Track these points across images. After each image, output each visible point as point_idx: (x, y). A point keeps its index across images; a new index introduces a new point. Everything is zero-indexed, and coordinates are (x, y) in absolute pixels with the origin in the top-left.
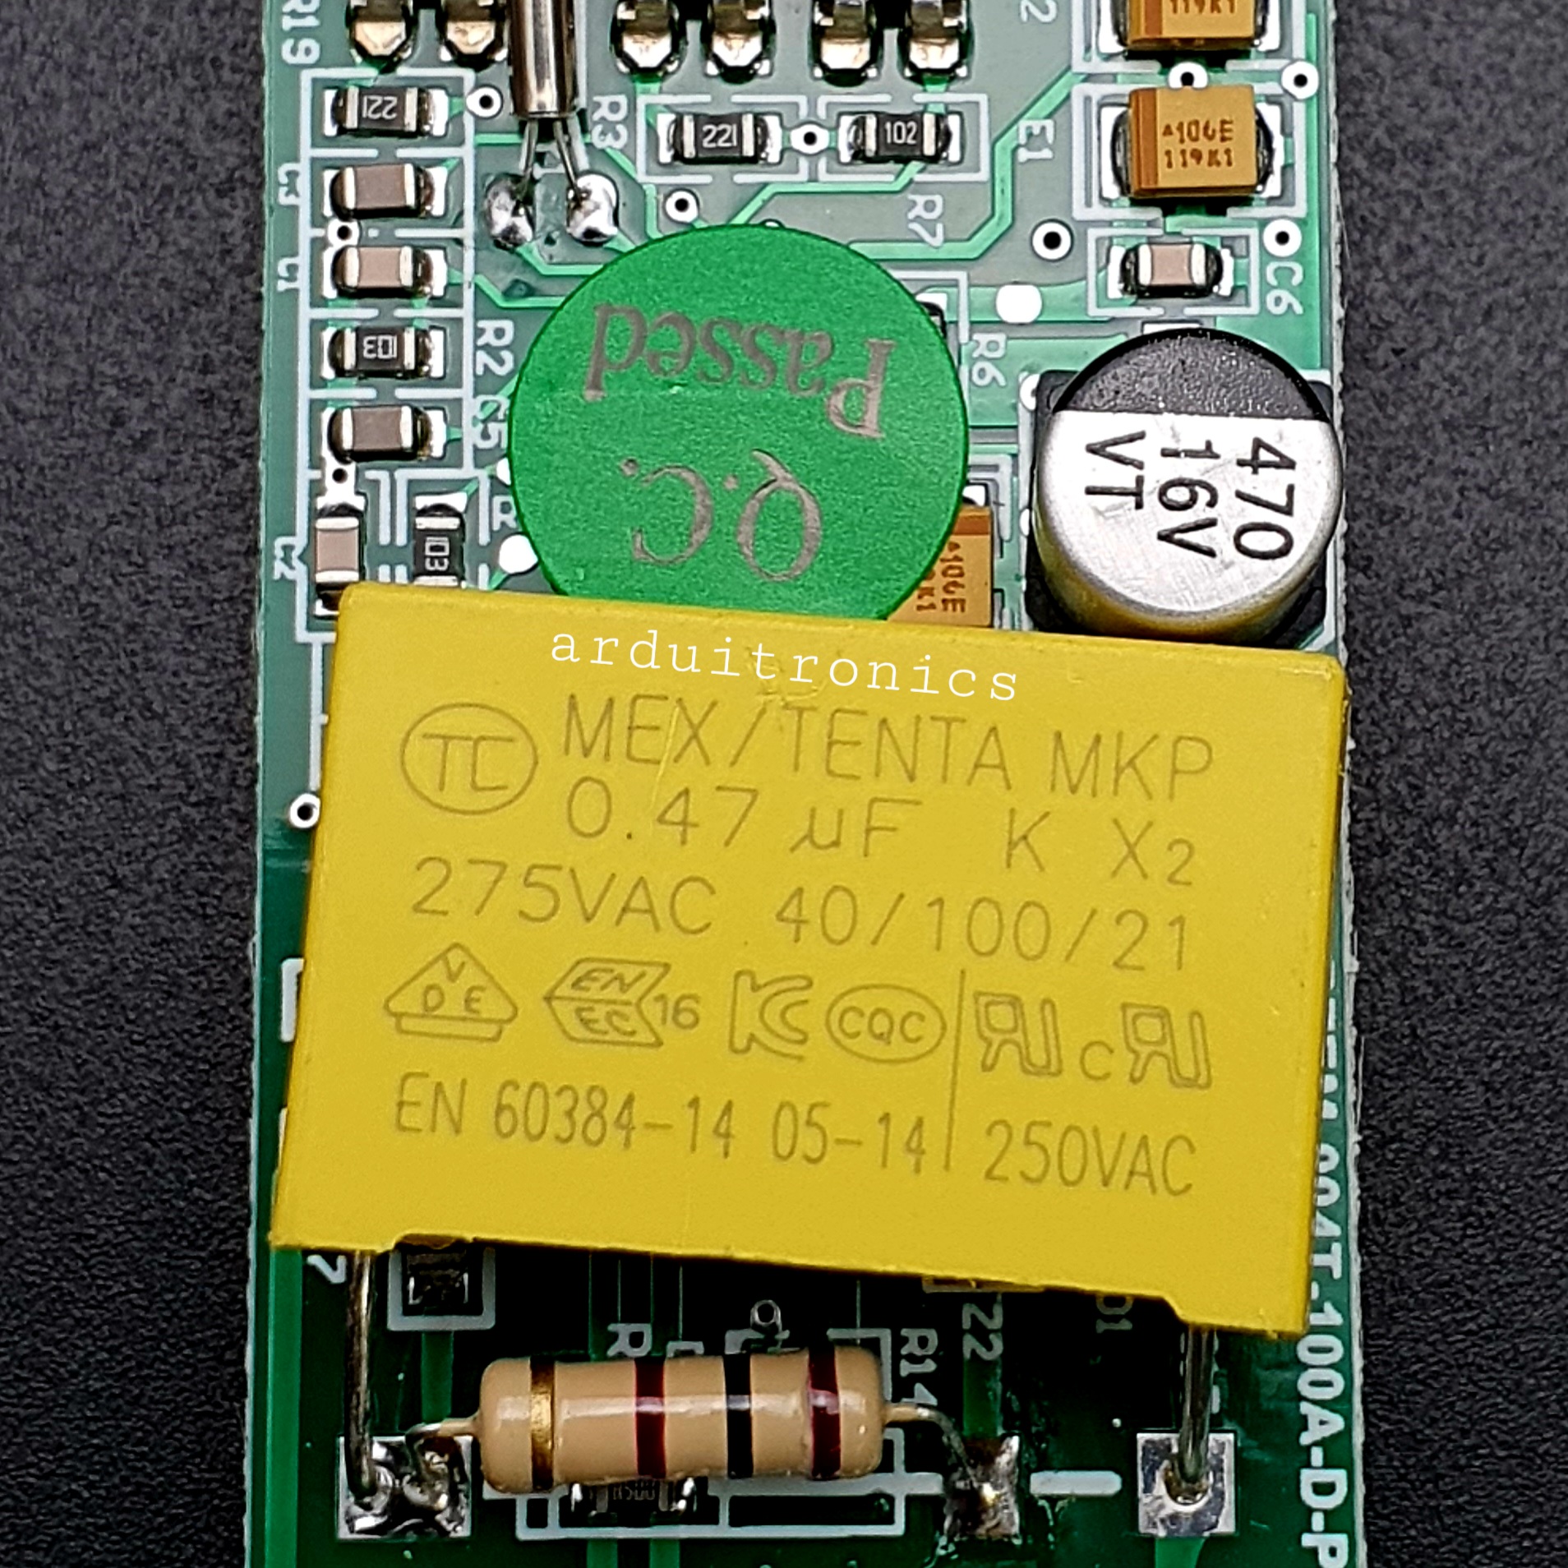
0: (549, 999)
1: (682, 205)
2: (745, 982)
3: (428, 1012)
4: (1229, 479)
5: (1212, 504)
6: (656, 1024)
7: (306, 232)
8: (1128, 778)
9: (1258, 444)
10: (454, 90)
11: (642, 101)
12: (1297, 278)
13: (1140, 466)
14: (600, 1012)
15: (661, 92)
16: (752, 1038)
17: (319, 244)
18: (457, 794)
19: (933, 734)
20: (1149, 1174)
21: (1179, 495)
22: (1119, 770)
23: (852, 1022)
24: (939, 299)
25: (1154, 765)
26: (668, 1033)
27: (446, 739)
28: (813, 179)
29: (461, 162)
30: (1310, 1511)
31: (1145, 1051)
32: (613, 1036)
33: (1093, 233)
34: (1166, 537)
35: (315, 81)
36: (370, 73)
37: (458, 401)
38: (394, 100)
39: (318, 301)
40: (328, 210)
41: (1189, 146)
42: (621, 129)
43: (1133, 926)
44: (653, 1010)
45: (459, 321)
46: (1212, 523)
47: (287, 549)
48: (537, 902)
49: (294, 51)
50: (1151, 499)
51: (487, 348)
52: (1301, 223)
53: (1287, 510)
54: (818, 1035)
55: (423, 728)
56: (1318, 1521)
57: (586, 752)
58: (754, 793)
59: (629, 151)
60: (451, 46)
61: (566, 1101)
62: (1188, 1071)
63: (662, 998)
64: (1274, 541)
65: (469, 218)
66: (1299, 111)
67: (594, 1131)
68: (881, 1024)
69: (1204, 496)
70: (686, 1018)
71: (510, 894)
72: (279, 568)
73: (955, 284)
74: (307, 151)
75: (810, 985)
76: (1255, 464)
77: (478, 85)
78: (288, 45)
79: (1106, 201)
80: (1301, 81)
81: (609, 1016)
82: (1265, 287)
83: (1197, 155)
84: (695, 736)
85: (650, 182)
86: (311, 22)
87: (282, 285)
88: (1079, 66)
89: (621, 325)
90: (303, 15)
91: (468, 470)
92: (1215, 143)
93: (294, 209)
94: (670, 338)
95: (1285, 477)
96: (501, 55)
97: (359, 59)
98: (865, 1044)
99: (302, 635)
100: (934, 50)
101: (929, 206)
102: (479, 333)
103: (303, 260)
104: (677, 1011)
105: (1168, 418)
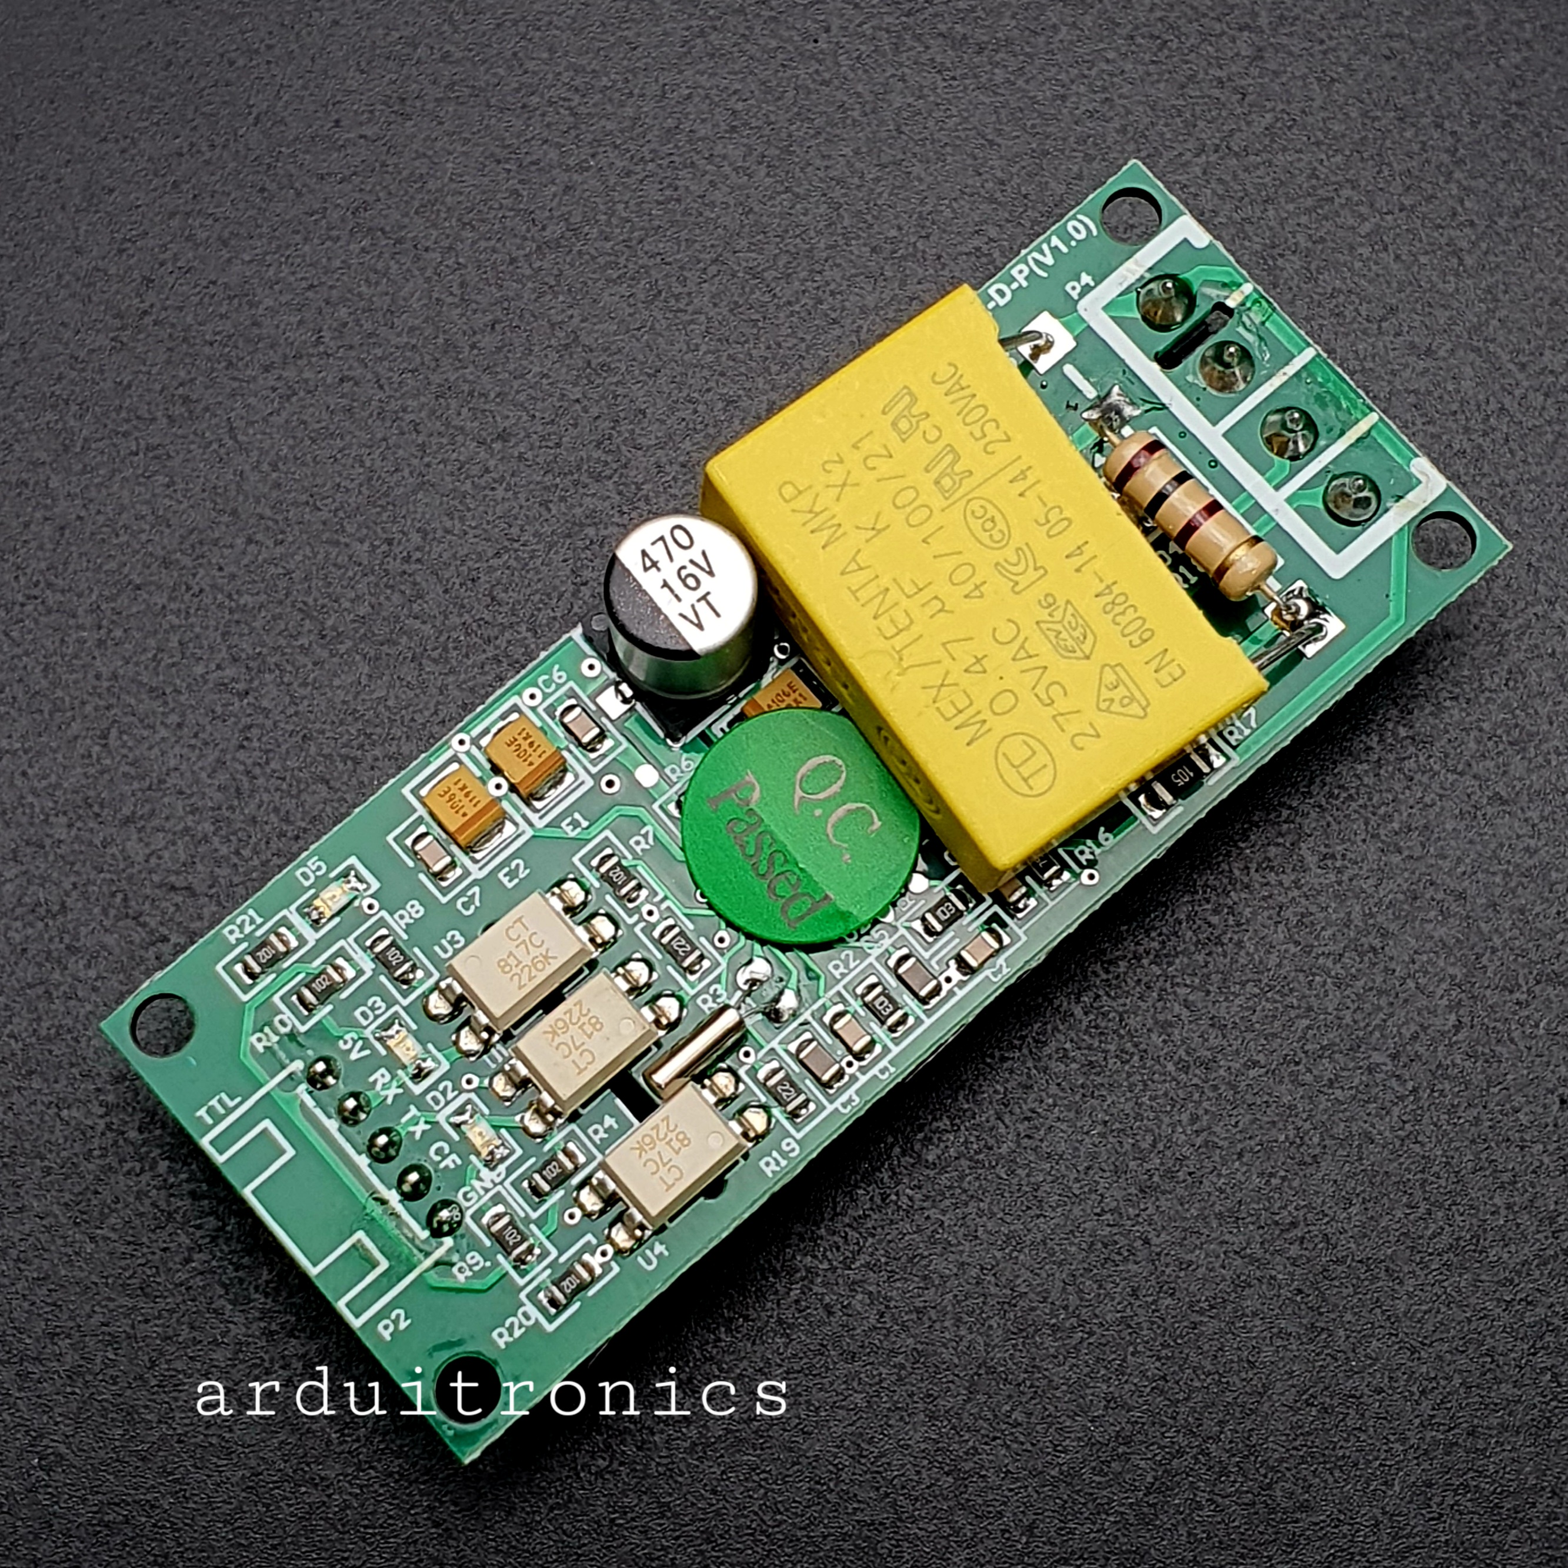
0: (1088, 658)
1: (721, 940)
2: (1017, 589)
4: (669, 571)
5: (684, 567)
6: (1061, 610)
7: (863, 1079)
8: (817, 509)
9: (646, 569)
10: (753, 1072)
11: (692, 992)
12: (546, 677)
13: (693, 606)
14: (1076, 634)
15: (681, 989)
16: (1036, 569)
17: (863, 1070)
18: (1043, 758)
19: (863, 595)
20: (958, 382)
21: (691, 582)
22: (817, 514)
23: (997, 536)
24: (672, 808)
25: (804, 502)
26: (1061, 602)
27: (1025, 780)
28: (666, 898)
29: (780, 1043)
30: (1013, 291)
31: (914, 420)
32: (1081, 621)
33: (594, 770)
34: (711, 573)
35: (798, 1131)
36: (776, 1112)
37: (877, 959)
38: (779, 1088)
39: (886, 1050)
40: (846, 1078)
41: (530, 751)
42: (711, 991)
43: (870, 463)
44: (1058, 615)
45: (845, 987)
46: (692, 562)
47: (995, 974)
48: (1055, 690)
49: (793, 1150)
50: (702, 591)
51: (847, 966)
52: (520, 694)
53: (662, 538)
54: (1013, 544)
55: (1029, 793)
56: (1015, 286)
57: (984, 721)
58: (944, 644)
59: (717, 980)
60: (736, 1088)
61: (1118, 619)
62: (907, 399)
63: (1050, 615)
64: (678, 534)
65: (801, 1020)
66: (475, 733)
67: (1122, 599)
68: (989, 525)
69: (684, 573)
70: (1050, 600)
71: (1062, 705)
72: (1005, 971)
73: (661, 807)
74: (830, 1108)
75: (997, 564)
76: (654, 564)
77: (743, 1064)
78: (792, 1155)
79: (576, 776)
80: (462, 742)
81: (1074, 629)
82: (559, 686)
83: (531, 744)
84: (942, 685)
85: (724, 962)
86: (775, 1154)
87: (892, 1070)
88: (530, 832)
89: (793, 913)
90: (775, 1159)
91: (902, 931)
92: (520, 741)
93: (857, 1092)
94: (783, 889)
95: (650, 551)
96: (723, 1065)
97: (773, 1121)
98: (1001, 525)
99: (1024, 938)
100: (572, 893)
101: (638, 843)
102: (843, 975)
103: (875, 1071)
104: (1050, 605)
105: (664, 610)
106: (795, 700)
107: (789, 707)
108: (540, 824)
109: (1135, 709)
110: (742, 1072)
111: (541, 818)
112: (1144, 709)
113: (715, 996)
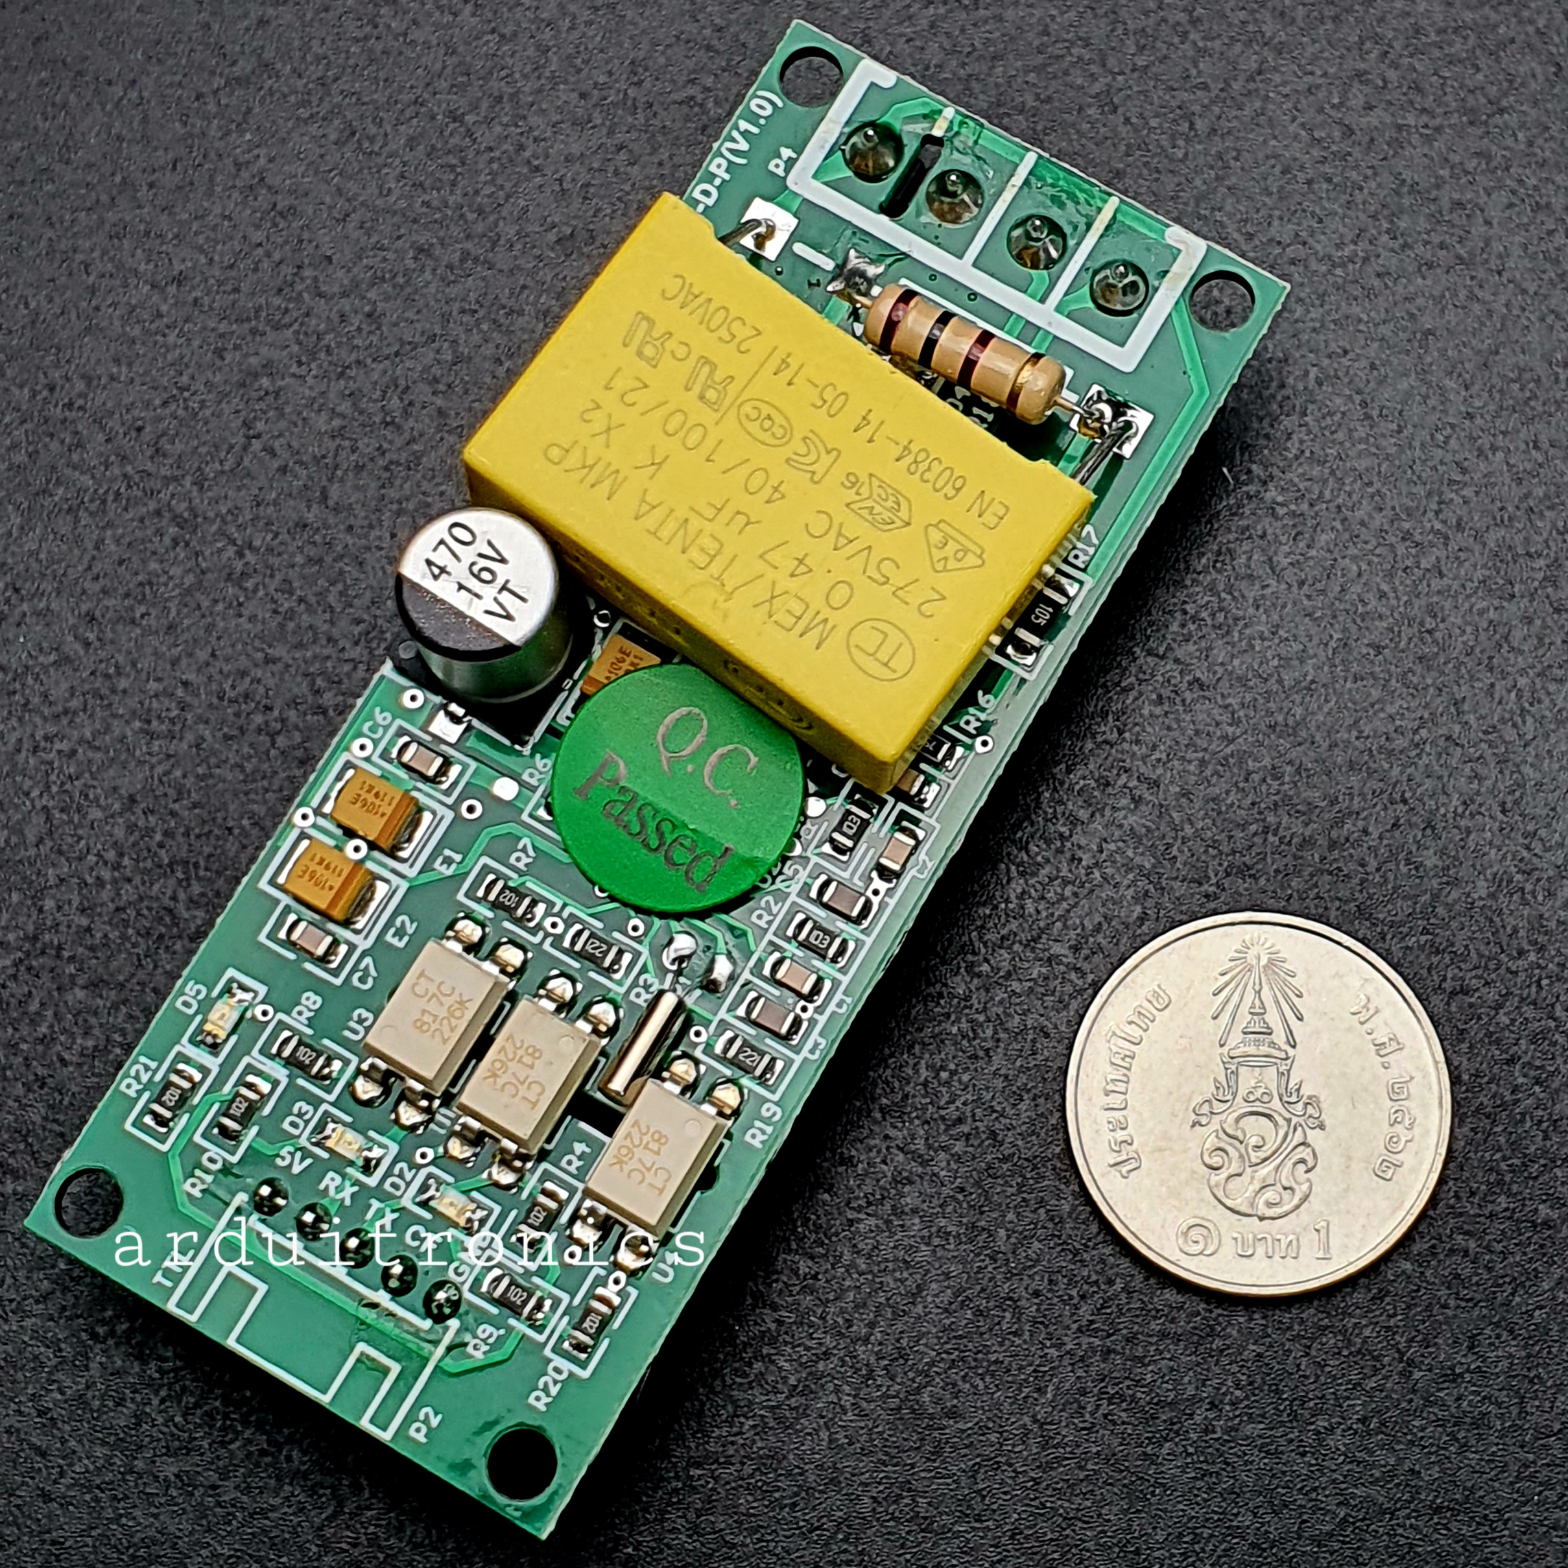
0: (908, 524)
1: (635, 929)
2: (816, 478)
3: (966, 551)
4: (459, 571)
5: (473, 564)
6: (866, 486)
7: (822, 1019)
8: (589, 462)
9: (436, 577)
10: (708, 1049)
11: (622, 990)
12: (370, 723)
13: (495, 599)
14: (890, 504)
15: (610, 990)
16: (828, 452)
17: (819, 1010)
18: (895, 637)
19: (665, 533)
20: (689, 292)
21: (486, 576)
22: (592, 467)
23: (779, 432)
24: (542, 813)
25: (573, 460)
26: (864, 478)
27: (886, 665)
28: (565, 905)
29: (729, 1010)
30: (718, 188)
31: (658, 343)
32: (890, 491)
33: (450, 801)
34: (503, 561)
35: (773, 1092)
36: (745, 1081)
37: (799, 895)
38: (741, 1057)
39: (836, 984)
40: (805, 1025)
41: (378, 802)
42: (641, 982)
43: (629, 399)
44: (865, 491)
45: (775, 934)
46: (481, 555)
47: (920, 872)
48: (887, 567)
49: (774, 1114)
50: (500, 582)
51: (770, 913)
52: (347, 749)
53: (442, 542)
54: (798, 436)
55: (894, 676)
56: (717, 182)
57: (826, 620)
58: (761, 556)
59: (644, 970)
60: (698, 1071)
61: (927, 476)
62: (644, 324)
63: (857, 494)
64: (457, 531)
65: (741, 981)
66: (315, 803)
67: (922, 456)
68: (767, 424)
69: (476, 569)
70: (852, 479)
71: (897, 580)
72: (929, 865)
73: (531, 816)
74: (798, 1059)
75: (788, 460)
76: (443, 570)
77: (696, 1045)
78: (776, 1119)
79: (434, 813)
80: (304, 817)
81: (886, 500)
82: (386, 728)
83: (377, 795)
84: (773, 597)
85: (644, 950)
86: (758, 1124)
87: (849, 1000)
88: (404, 885)
89: (698, 875)
90: (760, 1129)
91: (815, 859)
92: (364, 795)
93: (821, 1034)
94: (679, 856)
95: (433, 557)
96: (677, 1053)
97: (746, 1091)
98: (779, 419)
99: (938, 826)
100: (468, 931)
101: (518, 859)
102: (770, 923)
103: (832, 1007)
104: (854, 484)
105: (468, 613)
106: (632, 664)
107: (628, 672)
108: (412, 873)
109: (971, 560)
110: (698, 1053)
111: (411, 866)
112: (980, 557)
113: (647, 987)
